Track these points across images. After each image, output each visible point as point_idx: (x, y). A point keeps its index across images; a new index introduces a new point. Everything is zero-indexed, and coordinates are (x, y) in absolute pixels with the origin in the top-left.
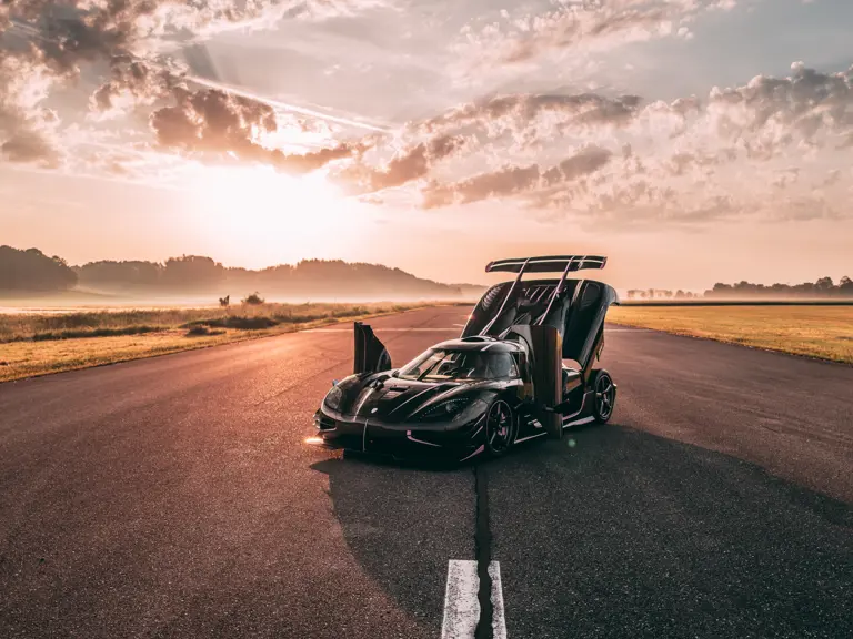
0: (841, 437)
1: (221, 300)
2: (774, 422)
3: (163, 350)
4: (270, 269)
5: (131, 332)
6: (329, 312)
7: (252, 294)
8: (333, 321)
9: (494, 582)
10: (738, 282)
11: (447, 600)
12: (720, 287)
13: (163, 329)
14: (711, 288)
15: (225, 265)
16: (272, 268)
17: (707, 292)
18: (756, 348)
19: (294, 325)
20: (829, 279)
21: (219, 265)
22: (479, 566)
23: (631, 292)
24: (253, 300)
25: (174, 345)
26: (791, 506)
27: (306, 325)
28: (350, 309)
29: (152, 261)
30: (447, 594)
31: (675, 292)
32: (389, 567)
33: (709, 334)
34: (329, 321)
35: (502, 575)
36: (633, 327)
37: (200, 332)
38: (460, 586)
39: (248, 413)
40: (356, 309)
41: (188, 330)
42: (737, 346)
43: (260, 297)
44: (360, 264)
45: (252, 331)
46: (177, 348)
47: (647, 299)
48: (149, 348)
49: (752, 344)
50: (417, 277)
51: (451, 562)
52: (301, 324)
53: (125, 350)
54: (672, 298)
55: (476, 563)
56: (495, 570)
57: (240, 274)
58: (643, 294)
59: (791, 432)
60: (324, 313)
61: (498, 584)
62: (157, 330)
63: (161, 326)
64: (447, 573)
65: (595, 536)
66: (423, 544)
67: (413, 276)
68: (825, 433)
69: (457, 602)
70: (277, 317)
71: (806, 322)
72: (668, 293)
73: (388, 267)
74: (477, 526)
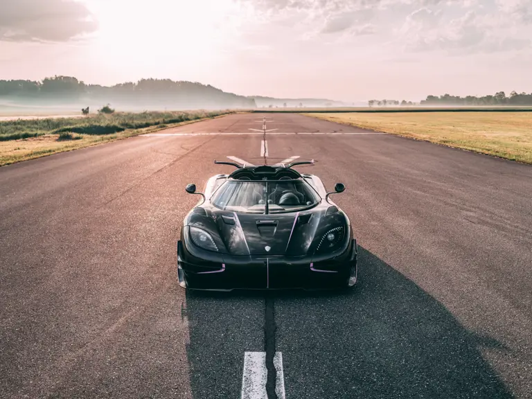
0: (517, 227)
1: (83, 110)
2: (472, 214)
3: (39, 153)
4: (118, 86)
5: (16, 138)
6: (160, 120)
7: (105, 106)
8: (164, 126)
9: (278, 372)
10: (443, 95)
11: (243, 392)
12: (431, 99)
13: (40, 135)
14: (425, 98)
15: (85, 83)
16: (120, 84)
17: (422, 102)
18: (456, 149)
19: (135, 131)
20: (503, 93)
21: (82, 83)
22: (267, 357)
23: (371, 102)
24: (106, 110)
25: (48, 149)
26: (487, 292)
27: (144, 130)
28: (176, 117)
29: (32, 80)
30: (243, 386)
31: (400, 101)
32: (200, 360)
33: (424, 136)
34: (161, 127)
35: (284, 365)
36: (372, 131)
37: (68, 138)
38: (252, 377)
39: (100, 211)
40: (180, 117)
41: (59, 135)
42: (443, 146)
43: (111, 108)
44: (183, 82)
45: (105, 136)
46: (50, 151)
47: (382, 107)
48: (28, 152)
49: (453, 146)
50: (224, 91)
51: (246, 353)
52: (139, 130)
53: (10, 154)
54: (398, 107)
55: (264, 354)
56: (279, 361)
57: (96, 89)
58: (379, 103)
59: (484, 223)
60: (157, 121)
61: (281, 374)
62: (35, 135)
63: (39, 132)
64: (243, 365)
65: (352, 325)
66: (226, 336)
67: (220, 91)
68: (506, 224)
69: (251, 394)
70: (122, 125)
71: (489, 125)
72: (396, 103)
73: (203, 84)
74: (265, 318)
